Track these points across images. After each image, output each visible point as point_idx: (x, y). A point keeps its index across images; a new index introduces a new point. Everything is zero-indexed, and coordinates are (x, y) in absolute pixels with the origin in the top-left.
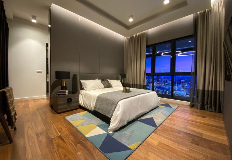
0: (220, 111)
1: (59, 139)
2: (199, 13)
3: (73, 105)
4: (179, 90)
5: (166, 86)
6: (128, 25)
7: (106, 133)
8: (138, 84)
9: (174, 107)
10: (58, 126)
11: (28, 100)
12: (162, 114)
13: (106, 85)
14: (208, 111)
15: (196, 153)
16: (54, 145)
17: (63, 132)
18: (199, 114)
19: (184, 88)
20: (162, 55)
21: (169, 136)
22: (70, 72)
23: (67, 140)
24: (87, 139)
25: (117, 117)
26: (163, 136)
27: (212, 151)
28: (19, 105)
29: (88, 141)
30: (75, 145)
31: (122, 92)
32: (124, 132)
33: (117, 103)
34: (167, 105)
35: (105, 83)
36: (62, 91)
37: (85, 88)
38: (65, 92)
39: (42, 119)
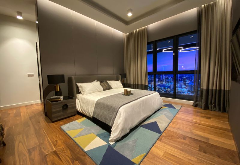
0: (224, 111)
1: (54, 156)
2: (203, 6)
3: (69, 111)
4: (181, 87)
5: (168, 84)
6: (128, 20)
7: (107, 144)
8: (140, 83)
9: (178, 108)
10: (53, 138)
11: (20, 107)
12: (166, 117)
13: (105, 87)
14: (211, 111)
15: (205, 163)
16: (48, 163)
17: (59, 146)
18: (203, 115)
19: (185, 85)
20: (163, 51)
21: (174, 143)
22: (64, 75)
23: (63, 155)
24: (85, 154)
25: (118, 126)
26: (169, 145)
27: (220, 160)
28: (9, 114)
29: (87, 157)
30: (72, 162)
31: (123, 95)
32: (126, 142)
33: (118, 110)
34: (170, 106)
35: (105, 84)
36: (57, 97)
37: (82, 92)
38: (60, 98)
39: (35, 129)
